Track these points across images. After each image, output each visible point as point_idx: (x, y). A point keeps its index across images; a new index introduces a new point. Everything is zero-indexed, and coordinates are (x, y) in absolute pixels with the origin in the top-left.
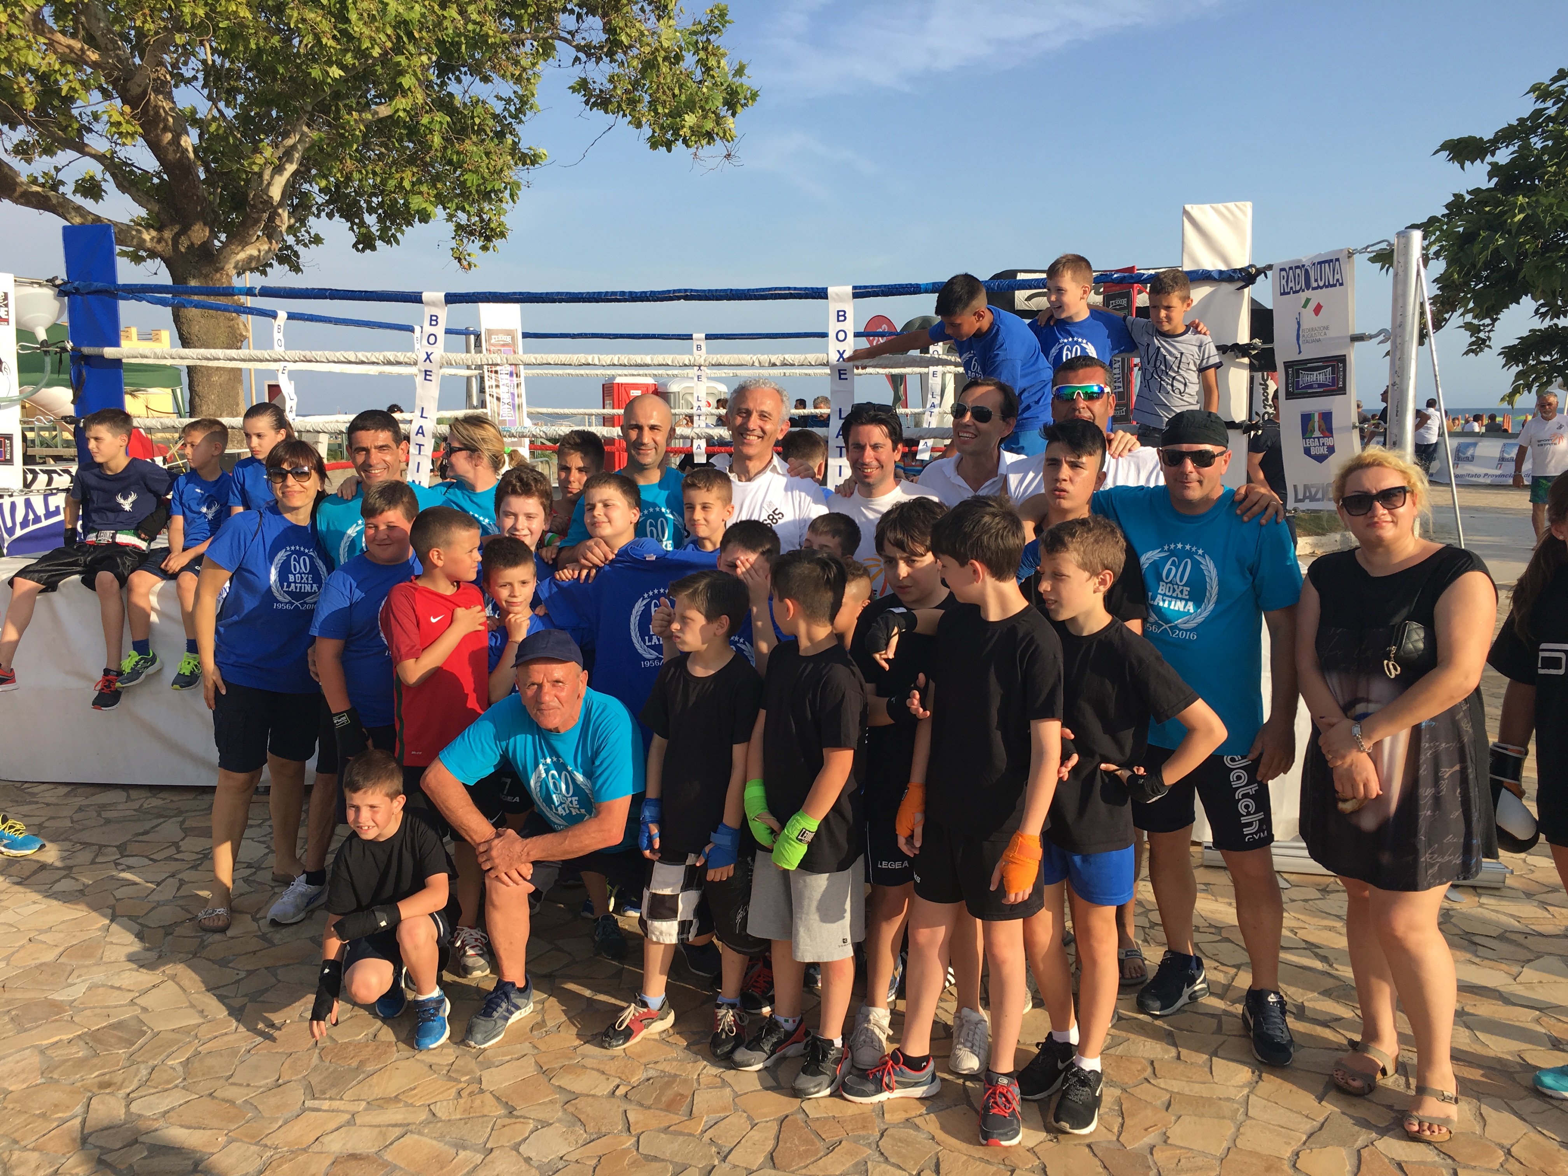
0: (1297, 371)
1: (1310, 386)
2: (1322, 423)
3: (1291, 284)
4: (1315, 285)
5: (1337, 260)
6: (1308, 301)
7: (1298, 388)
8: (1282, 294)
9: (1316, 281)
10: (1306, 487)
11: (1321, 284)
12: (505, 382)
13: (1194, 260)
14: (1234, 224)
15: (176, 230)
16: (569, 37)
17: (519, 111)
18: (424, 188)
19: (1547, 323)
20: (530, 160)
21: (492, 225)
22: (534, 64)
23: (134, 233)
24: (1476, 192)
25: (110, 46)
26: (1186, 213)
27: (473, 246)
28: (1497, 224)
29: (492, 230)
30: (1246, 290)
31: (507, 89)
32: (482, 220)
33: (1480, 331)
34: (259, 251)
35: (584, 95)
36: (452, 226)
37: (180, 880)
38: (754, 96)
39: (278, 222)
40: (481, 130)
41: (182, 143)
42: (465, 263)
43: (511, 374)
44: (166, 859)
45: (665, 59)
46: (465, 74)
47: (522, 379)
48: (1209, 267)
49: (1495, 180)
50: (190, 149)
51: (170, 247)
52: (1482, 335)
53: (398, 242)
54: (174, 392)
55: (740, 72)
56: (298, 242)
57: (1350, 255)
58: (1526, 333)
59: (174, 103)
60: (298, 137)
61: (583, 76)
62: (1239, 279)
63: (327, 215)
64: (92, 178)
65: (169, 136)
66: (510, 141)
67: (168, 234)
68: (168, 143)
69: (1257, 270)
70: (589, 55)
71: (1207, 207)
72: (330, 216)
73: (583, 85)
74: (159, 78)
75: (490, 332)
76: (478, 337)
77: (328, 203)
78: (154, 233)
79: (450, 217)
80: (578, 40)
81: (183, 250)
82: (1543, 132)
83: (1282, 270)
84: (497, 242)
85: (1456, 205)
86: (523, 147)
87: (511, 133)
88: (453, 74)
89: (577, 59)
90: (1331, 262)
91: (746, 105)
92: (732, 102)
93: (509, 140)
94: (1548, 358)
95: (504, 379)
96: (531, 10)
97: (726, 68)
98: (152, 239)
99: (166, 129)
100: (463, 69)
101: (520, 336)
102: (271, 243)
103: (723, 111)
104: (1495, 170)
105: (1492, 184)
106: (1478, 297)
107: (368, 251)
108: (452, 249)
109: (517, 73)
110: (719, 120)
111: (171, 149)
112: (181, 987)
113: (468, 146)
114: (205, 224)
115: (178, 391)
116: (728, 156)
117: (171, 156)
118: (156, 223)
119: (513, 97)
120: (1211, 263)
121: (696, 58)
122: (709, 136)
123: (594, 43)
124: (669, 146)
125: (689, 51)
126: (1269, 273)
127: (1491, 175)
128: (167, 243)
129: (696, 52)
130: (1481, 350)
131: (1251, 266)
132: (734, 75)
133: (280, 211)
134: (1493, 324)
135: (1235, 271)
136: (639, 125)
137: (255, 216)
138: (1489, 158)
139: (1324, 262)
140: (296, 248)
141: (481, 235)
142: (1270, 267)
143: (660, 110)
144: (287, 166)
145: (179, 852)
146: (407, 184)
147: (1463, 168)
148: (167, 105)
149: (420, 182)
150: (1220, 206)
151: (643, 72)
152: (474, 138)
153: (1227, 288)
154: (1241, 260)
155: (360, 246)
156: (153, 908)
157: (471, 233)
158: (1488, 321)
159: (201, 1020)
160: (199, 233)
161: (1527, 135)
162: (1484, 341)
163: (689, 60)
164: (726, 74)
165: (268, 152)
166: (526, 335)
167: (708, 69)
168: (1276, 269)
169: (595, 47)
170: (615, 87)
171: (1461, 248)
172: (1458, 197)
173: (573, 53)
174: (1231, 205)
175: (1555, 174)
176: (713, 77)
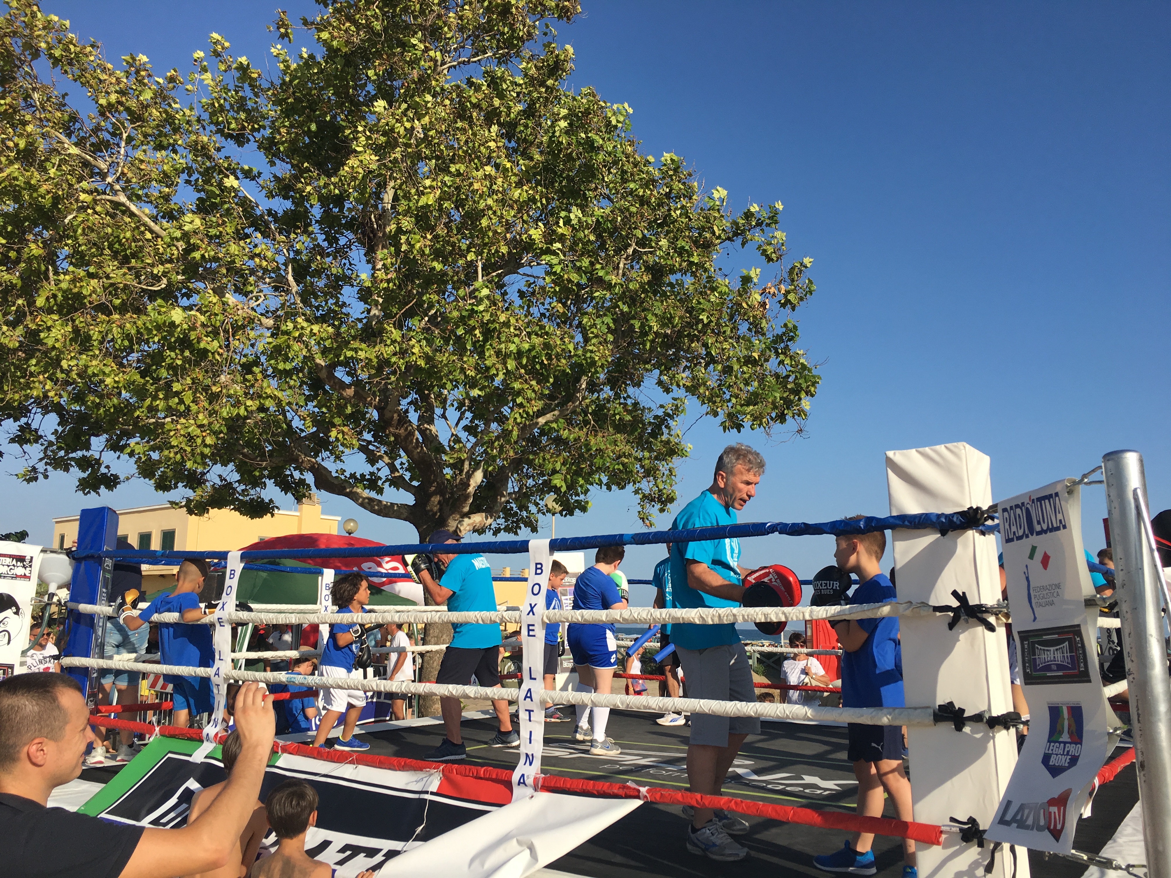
0: (1033, 645)
2: (1072, 722)
3: (1016, 528)
4: (1038, 528)
5: (1057, 494)
6: (1034, 549)
7: (1036, 670)
9: (1039, 523)
11: (1045, 527)
14: (946, 467)
21: (666, 493)
26: (887, 461)
27: (654, 509)
29: (666, 496)
36: (638, 496)
42: (647, 522)
57: (1068, 487)
71: (911, 452)
83: (1005, 510)
84: (670, 505)
90: (1050, 497)
108: (639, 512)
116: (800, 431)
131: (977, 508)
139: (1045, 497)
141: (659, 501)
150: (926, 451)
155: (564, 513)
157: (653, 500)
168: (1000, 510)
174: (941, 449)
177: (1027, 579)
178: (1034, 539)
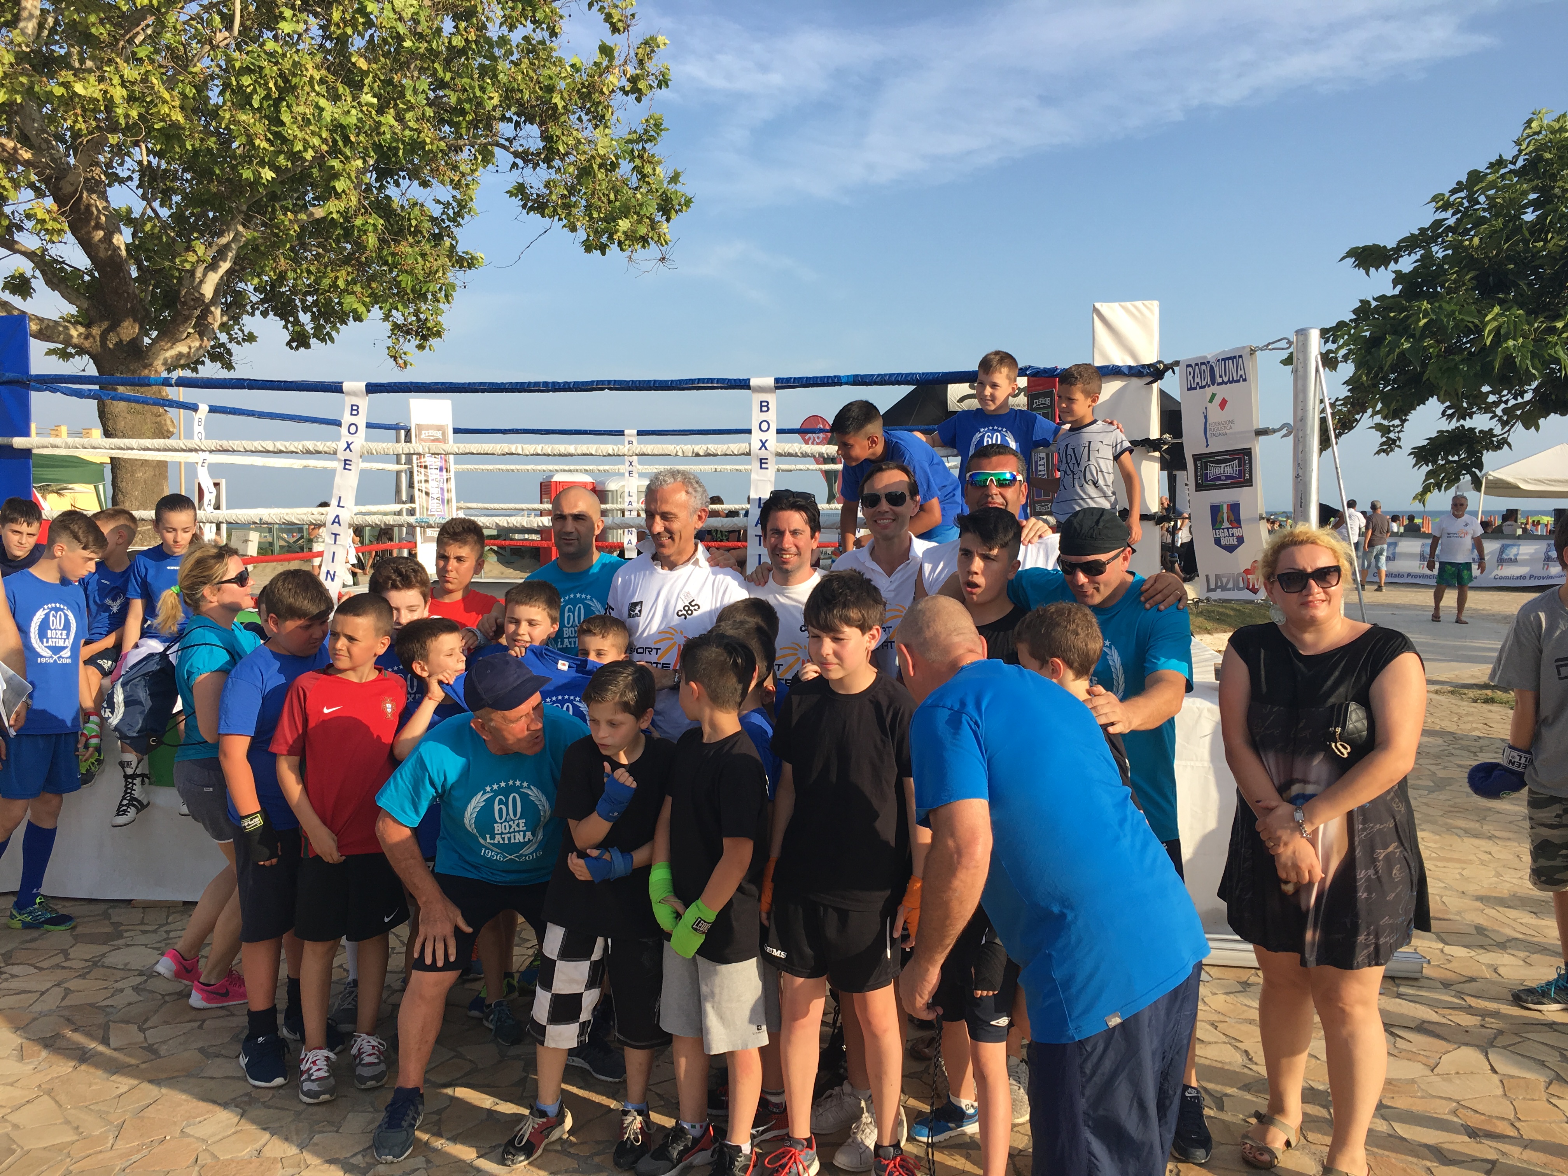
0: (1206, 462)
1: (1218, 478)
2: (1231, 514)
3: (1197, 380)
4: (1220, 380)
5: (1240, 356)
6: (1214, 395)
7: (1207, 480)
8: (1189, 389)
9: (1221, 376)
10: (1218, 577)
11: (1226, 380)
12: (434, 477)
13: (1104, 355)
14: (1143, 322)
15: (104, 327)
16: (507, 144)
17: (458, 214)
18: (358, 288)
19: (1454, 424)
20: (466, 262)
21: (429, 325)
22: (473, 171)
23: (61, 329)
24: (1382, 298)
25: (44, 146)
26: (1096, 310)
27: (409, 345)
28: (1402, 329)
29: (429, 329)
30: (1155, 386)
31: (445, 193)
32: (419, 320)
33: (1389, 432)
34: (190, 348)
35: (521, 200)
36: (388, 326)
37: (66, 989)
38: (688, 202)
39: (210, 319)
40: (417, 231)
41: (115, 241)
42: (401, 362)
43: (441, 469)
44: (52, 967)
45: (601, 166)
46: (404, 178)
47: (452, 474)
48: (1120, 364)
49: (1399, 287)
50: (123, 247)
51: (98, 343)
52: (1392, 435)
53: (332, 340)
54: (96, 488)
55: (675, 179)
56: (231, 340)
57: (1253, 352)
58: (1434, 434)
59: (107, 201)
60: (232, 236)
61: (521, 181)
62: (1148, 374)
63: (262, 313)
64: (22, 275)
65: (101, 233)
66: (448, 244)
67: (96, 331)
68: (100, 241)
69: (1165, 366)
70: (526, 161)
71: (1115, 305)
72: (264, 314)
73: (520, 190)
74: (93, 178)
75: (420, 428)
76: (408, 432)
77: (263, 301)
78: (81, 329)
79: (387, 317)
80: (516, 146)
81: (111, 346)
82: (1443, 242)
83: (1189, 366)
84: (433, 342)
85: (1363, 311)
86: (460, 249)
87: (448, 236)
88: (392, 178)
89: (514, 165)
90: (1233, 359)
91: (680, 210)
92: (667, 207)
93: (447, 242)
94: (1456, 458)
95: (433, 474)
96: (469, 117)
97: (662, 176)
98: (80, 335)
99: (98, 226)
100: (402, 174)
101: (451, 431)
102: (202, 340)
103: (658, 216)
104: (1399, 277)
105: (1397, 291)
106: (1386, 398)
107: (302, 349)
108: (388, 348)
109: (457, 179)
110: (653, 225)
111: (103, 246)
112: (57, 1102)
113: (404, 248)
114: (134, 321)
115: (101, 487)
116: (663, 259)
117: (102, 254)
118: (86, 320)
119: (451, 201)
120: (1121, 359)
121: (632, 165)
122: (644, 241)
123: (531, 150)
124: (603, 249)
125: (625, 159)
126: (1176, 369)
127: (1395, 283)
128: (94, 338)
129: (632, 160)
130: (1392, 450)
131: (1159, 362)
132: (669, 183)
133: (213, 309)
134: (1402, 425)
135: (1143, 366)
136: (573, 229)
137: (186, 313)
138: (1392, 266)
139: (1228, 359)
140: (229, 346)
141: (417, 334)
142: (1177, 363)
143: (595, 215)
144: (221, 263)
145: (67, 959)
146: (341, 283)
147: (1368, 274)
148: (101, 204)
149: (354, 282)
150: (1128, 304)
151: (579, 177)
152: (411, 239)
153: (1136, 382)
154: (1149, 356)
155: (294, 344)
156: (35, 1019)
157: (408, 332)
158: (1397, 422)
159: (75, 1138)
160: (129, 330)
161: (1428, 244)
162: (1394, 441)
163: (625, 168)
164: (661, 182)
165: (200, 249)
166: (456, 431)
167: (644, 176)
168: (1183, 366)
169: (532, 154)
170: (551, 192)
171: (1368, 352)
172: (1365, 303)
173: (511, 159)
174: (1139, 304)
175: (1455, 282)
176: (649, 184)
177: (1206, 417)
178: (1214, 389)
